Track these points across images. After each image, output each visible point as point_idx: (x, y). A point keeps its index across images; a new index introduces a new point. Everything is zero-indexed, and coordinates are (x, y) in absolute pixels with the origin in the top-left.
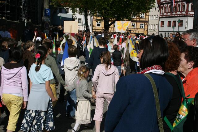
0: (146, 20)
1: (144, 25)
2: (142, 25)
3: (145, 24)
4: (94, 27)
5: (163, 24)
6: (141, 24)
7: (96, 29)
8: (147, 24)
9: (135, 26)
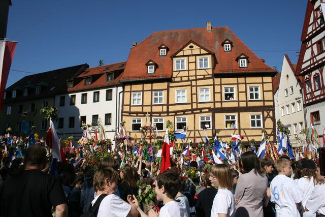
0: (267, 104)
1: (261, 119)
2: (256, 119)
3: (265, 115)
5: (318, 119)
6: (253, 117)
8: (271, 114)
9: (236, 123)
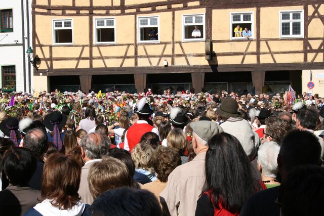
3: (310, 13)
4: (41, 46)
7: (51, 59)
8: (322, 10)
